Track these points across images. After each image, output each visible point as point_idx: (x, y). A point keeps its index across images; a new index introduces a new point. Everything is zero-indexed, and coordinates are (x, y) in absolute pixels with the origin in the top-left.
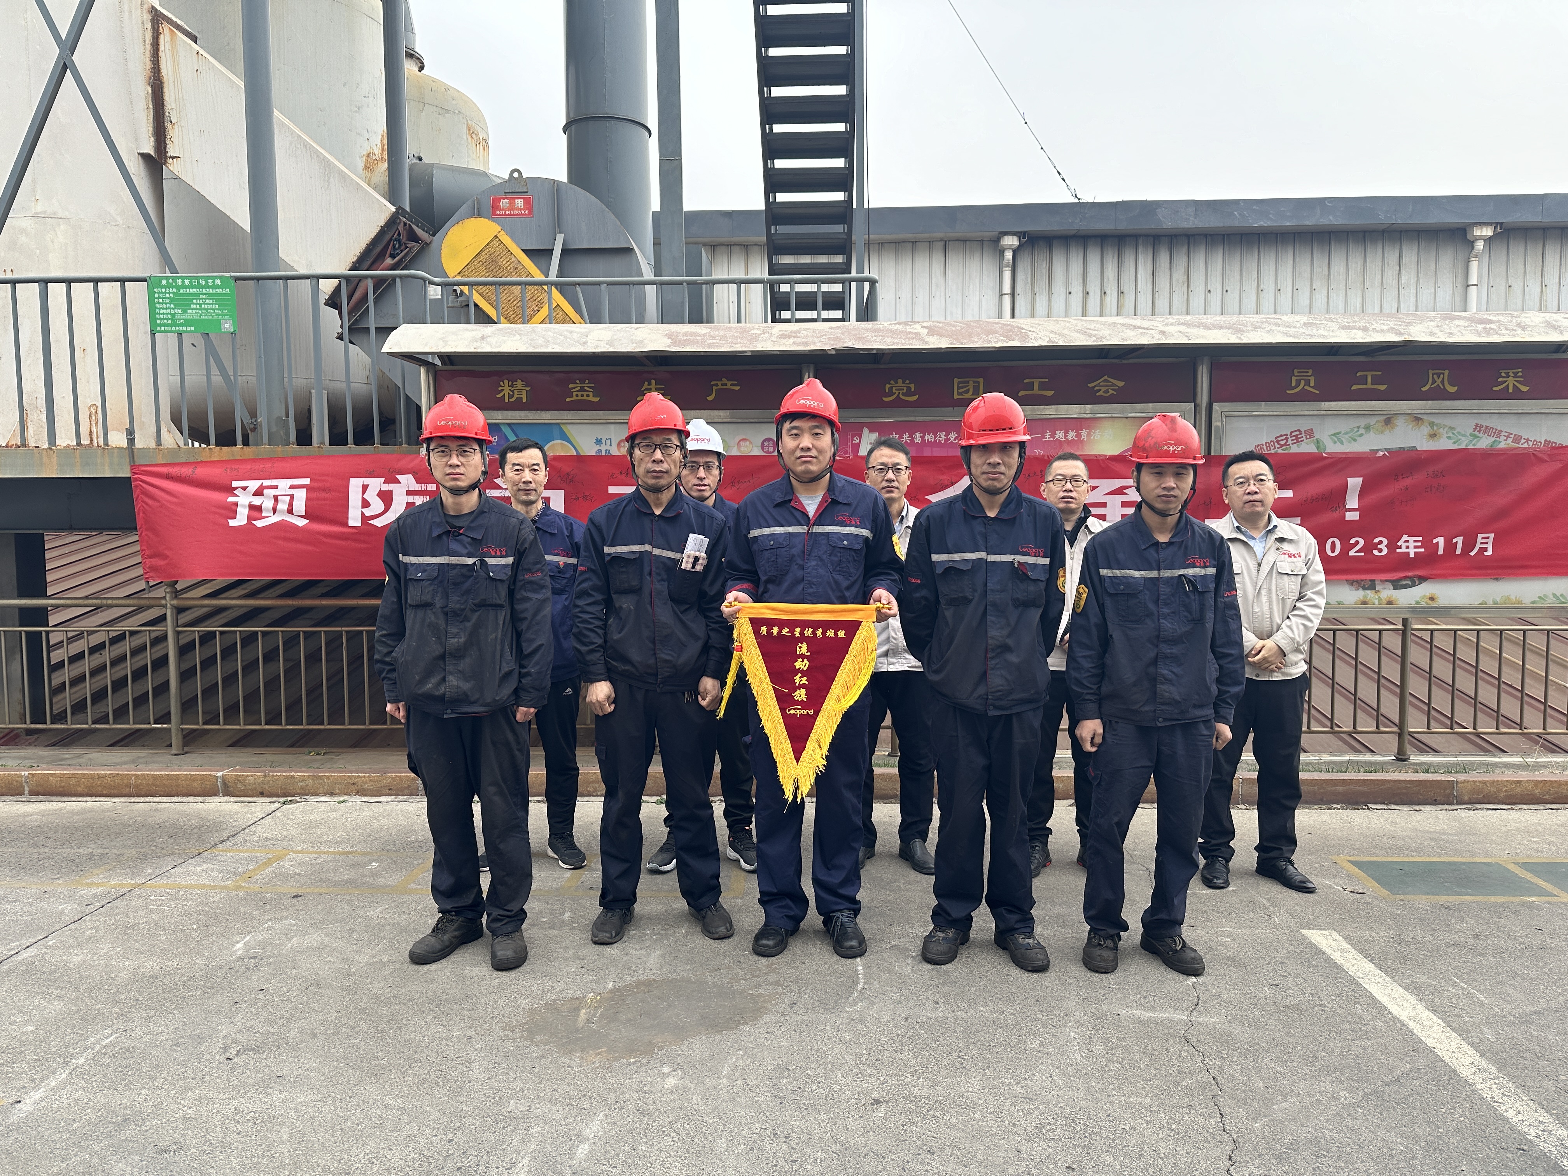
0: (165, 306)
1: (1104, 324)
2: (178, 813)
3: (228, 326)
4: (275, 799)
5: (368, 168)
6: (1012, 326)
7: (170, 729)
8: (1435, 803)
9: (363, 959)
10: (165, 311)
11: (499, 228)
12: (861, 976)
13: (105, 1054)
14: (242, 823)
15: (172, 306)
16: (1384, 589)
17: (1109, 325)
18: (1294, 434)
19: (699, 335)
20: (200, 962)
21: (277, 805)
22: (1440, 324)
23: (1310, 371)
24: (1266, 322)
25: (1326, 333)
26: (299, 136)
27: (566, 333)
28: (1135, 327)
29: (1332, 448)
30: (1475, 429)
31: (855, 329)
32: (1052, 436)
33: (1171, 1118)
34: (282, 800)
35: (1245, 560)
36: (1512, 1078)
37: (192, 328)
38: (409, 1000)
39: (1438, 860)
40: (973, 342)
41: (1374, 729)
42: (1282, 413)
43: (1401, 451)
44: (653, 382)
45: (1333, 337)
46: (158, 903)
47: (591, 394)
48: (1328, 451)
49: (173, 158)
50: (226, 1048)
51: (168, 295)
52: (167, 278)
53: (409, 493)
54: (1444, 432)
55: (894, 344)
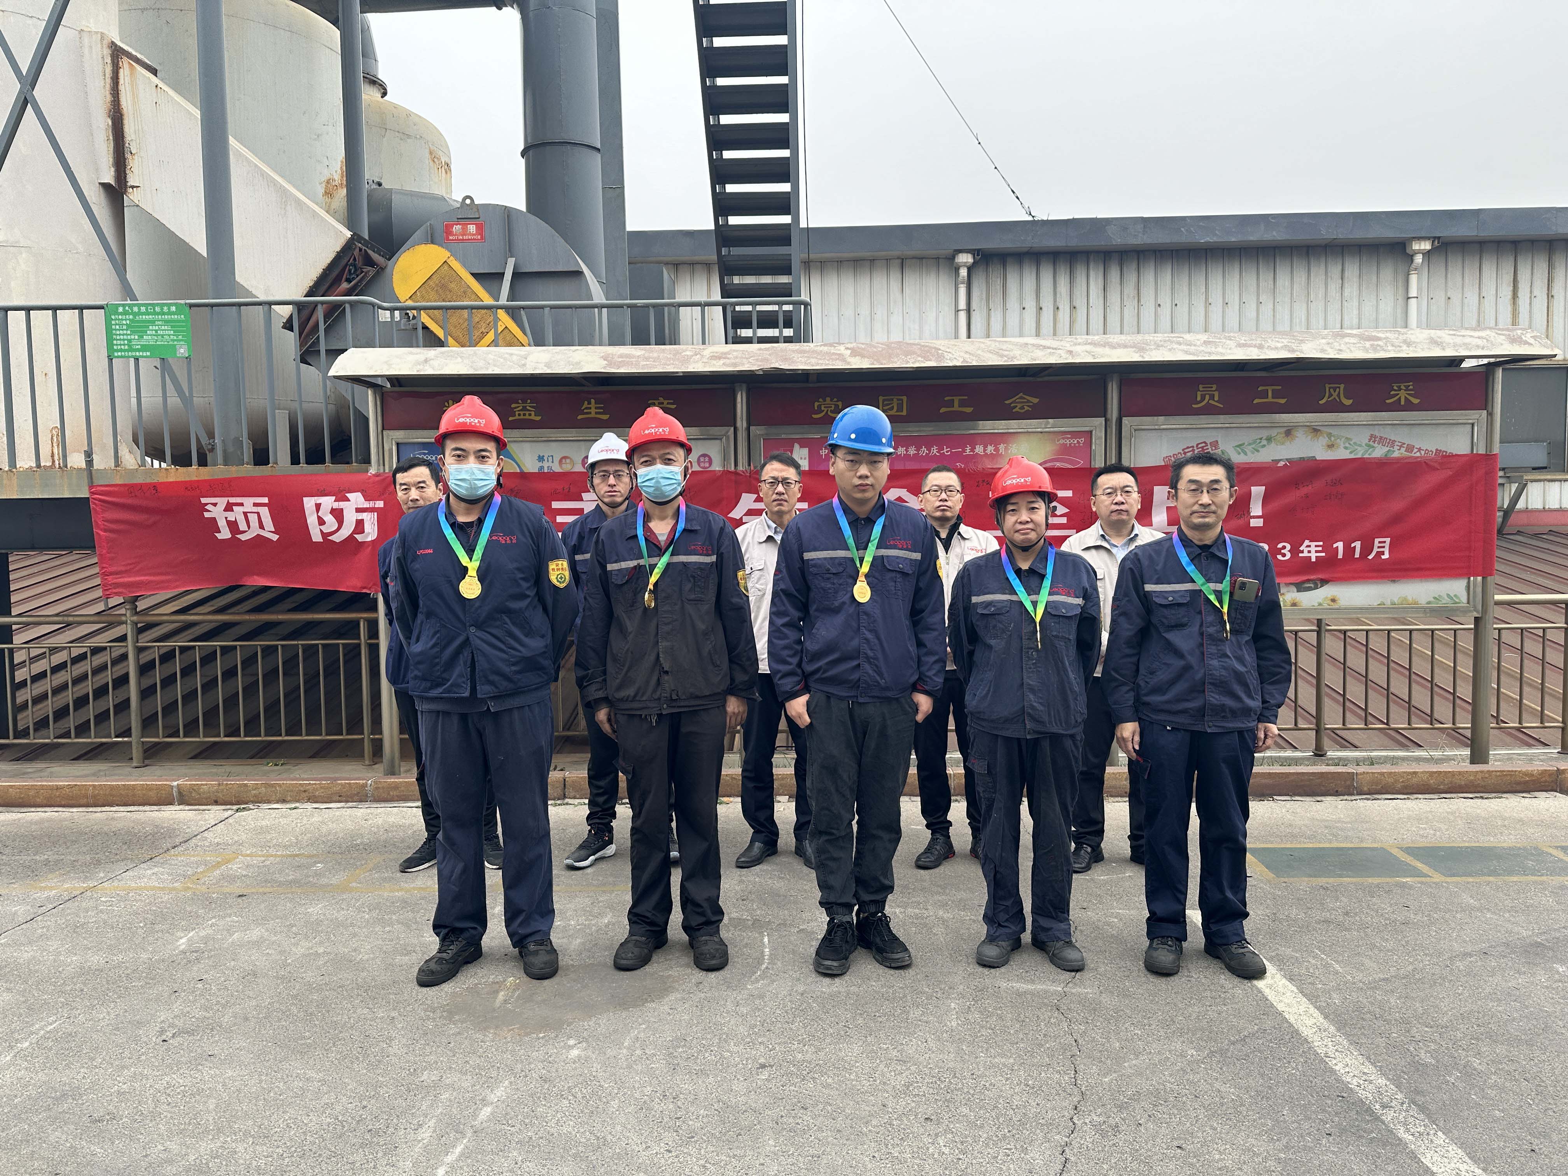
0: (121, 332)
1: (1016, 344)
2: (134, 821)
3: (183, 351)
4: (228, 807)
5: (328, 193)
6: (931, 347)
7: (130, 743)
8: (1336, 794)
9: (299, 951)
10: (122, 337)
11: (448, 254)
12: (766, 957)
13: (48, 1038)
14: (194, 829)
15: (129, 332)
17: (1021, 346)
19: (634, 357)
20: (144, 956)
21: (230, 813)
22: (1330, 341)
23: (1214, 387)
24: (1169, 341)
25: (1225, 351)
26: (256, 166)
27: (506, 356)
28: (1045, 347)
30: (1370, 439)
31: (782, 350)
32: (972, 450)
33: (1029, 1075)
34: (235, 807)
35: (1107, 566)
36: (1347, 1035)
37: (148, 354)
38: (340, 987)
39: (1327, 845)
40: (893, 362)
41: (1292, 726)
42: (1188, 426)
43: (1302, 460)
44: (593, 401)
45: (1230, 354)
46: (108, 904)
47: (533, 413)
49: (133, 187)
50: (162, 1031)
51: (124, 322)
52: (124, 306)
53: (358, 510)
54: (1341, 443)
55: (818, 364)
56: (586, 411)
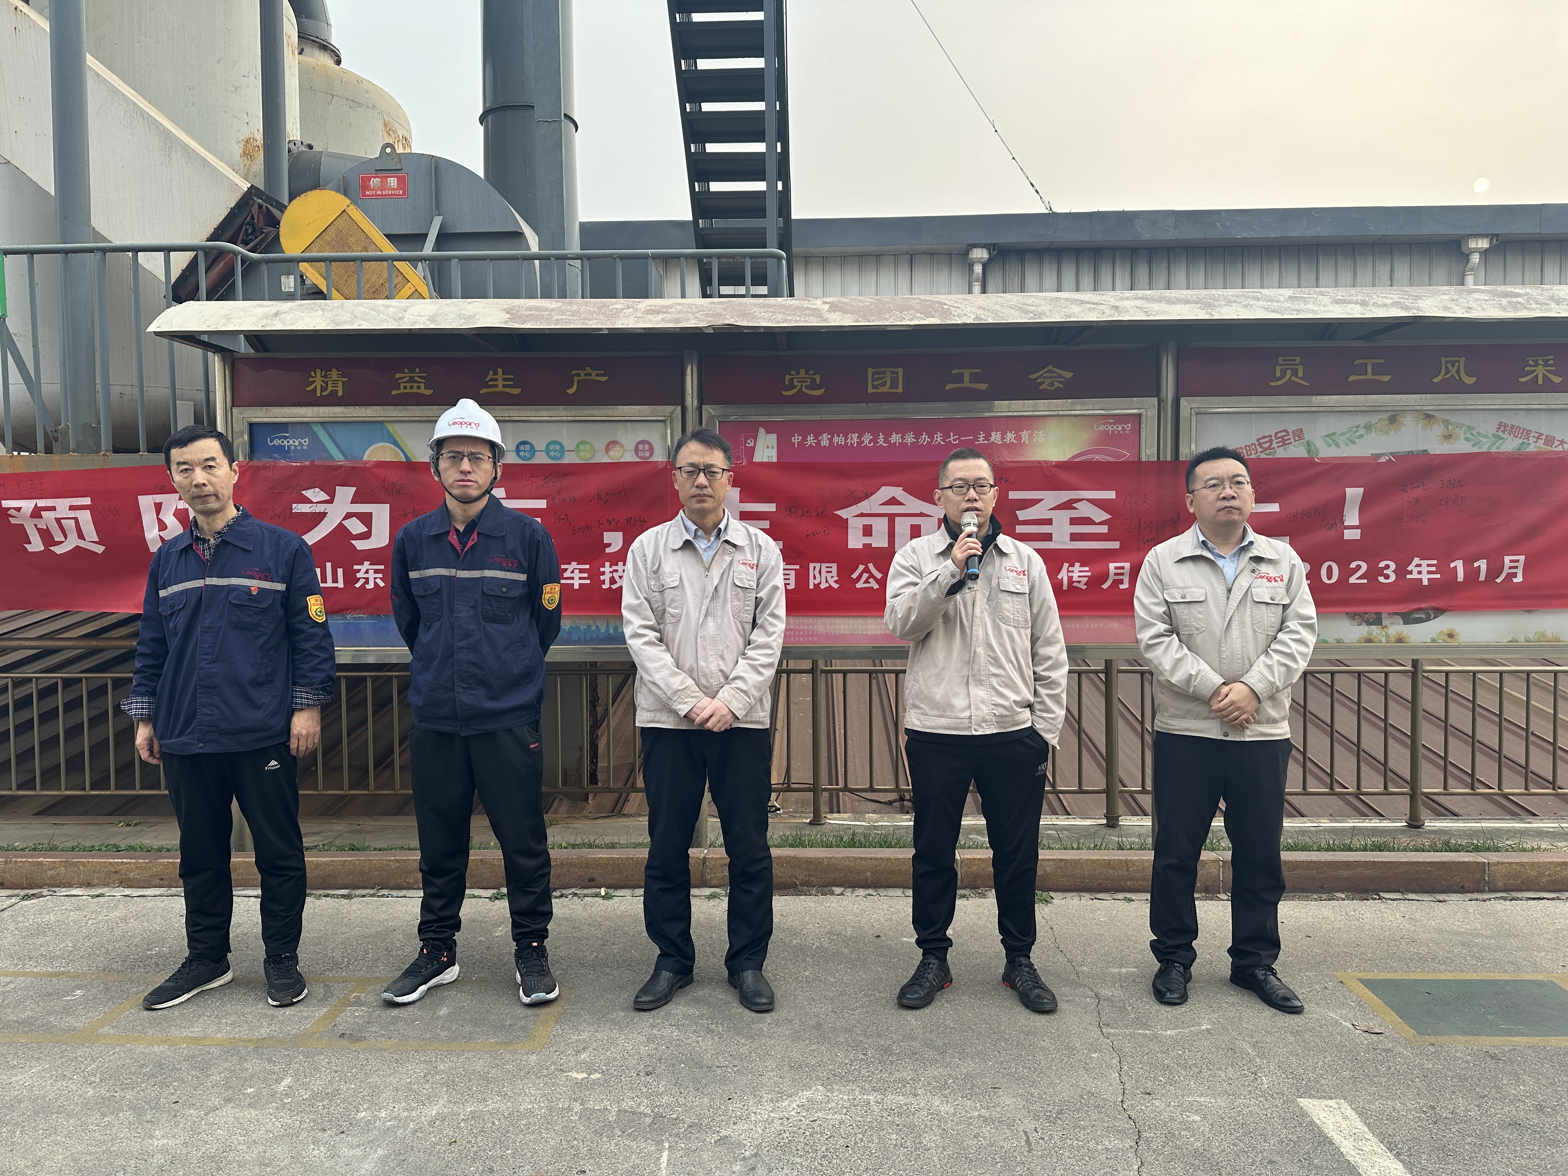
1: (1045, 299)
4: (15, 892)
5: (247, 154)
8: (1462, 890)
11: (348, 202)
16: (1392, 624)
17: (1051, 300)
18: (1279, 435)
19: (546, 309)
21: (13, 900)
22: (1455, 297)
24: (1242, 296)
25: (1316, 308)
27: (381, 308)
28: (1082, 302)
29: (1326, 452)
30: (1499, 429)
32: (987, 438)
34: (23, 893)
35: (1212, 585)
39: (1474, 976)
40: (884, 319)
41: (1381, 789)
42: (1264, 409)
43: (1410, 455)
44: (500, 371)
45: (1324, 312)
47: (422, 386)
48: (1321, 455)
54: (1461, 433)
55: (786, 321)
56: (490, 383)
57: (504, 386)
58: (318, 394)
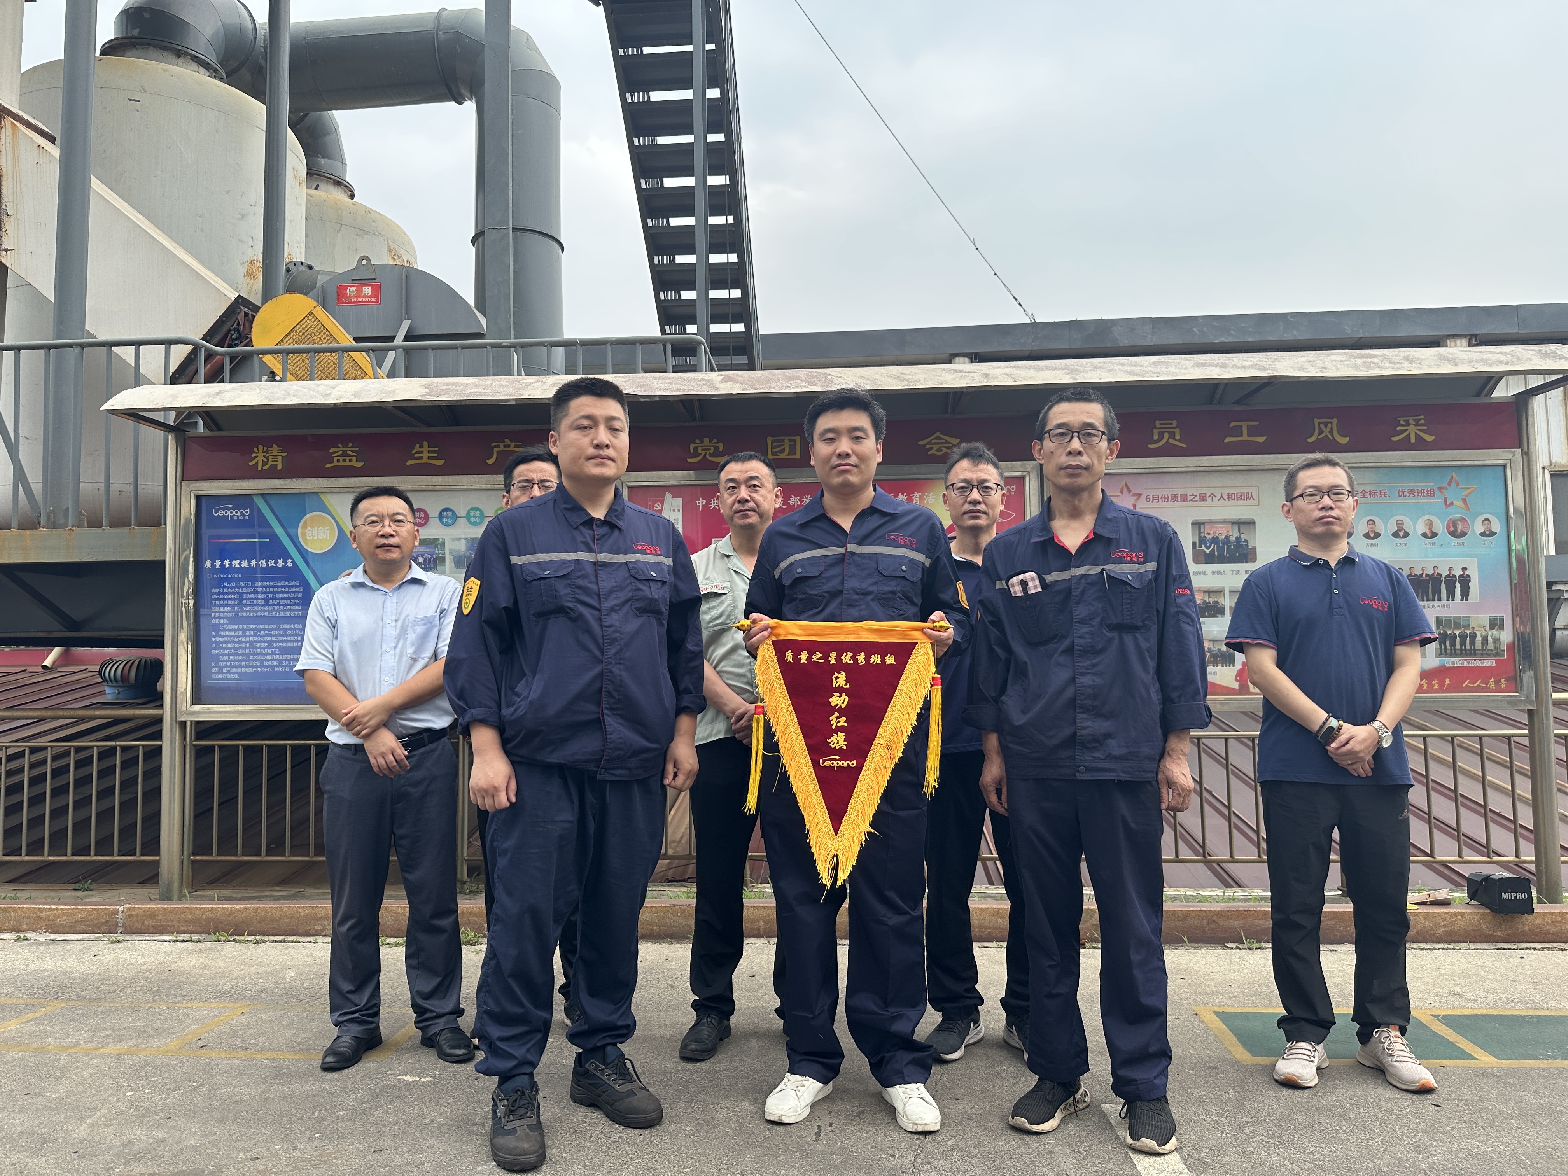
5: (251, 275)
11: (315, 304)
23: (1175, 423)
24: (1110, 362)
27: (312, 386)
31: (642, 378)
40: (770, 387)
42: (1143, 471)
44: (426, 444)
45: (1183, 374)
47: (354, 459)
49: (6, 250)
56: (416, 455)
57: (429, 458)
58: (260, 469)
